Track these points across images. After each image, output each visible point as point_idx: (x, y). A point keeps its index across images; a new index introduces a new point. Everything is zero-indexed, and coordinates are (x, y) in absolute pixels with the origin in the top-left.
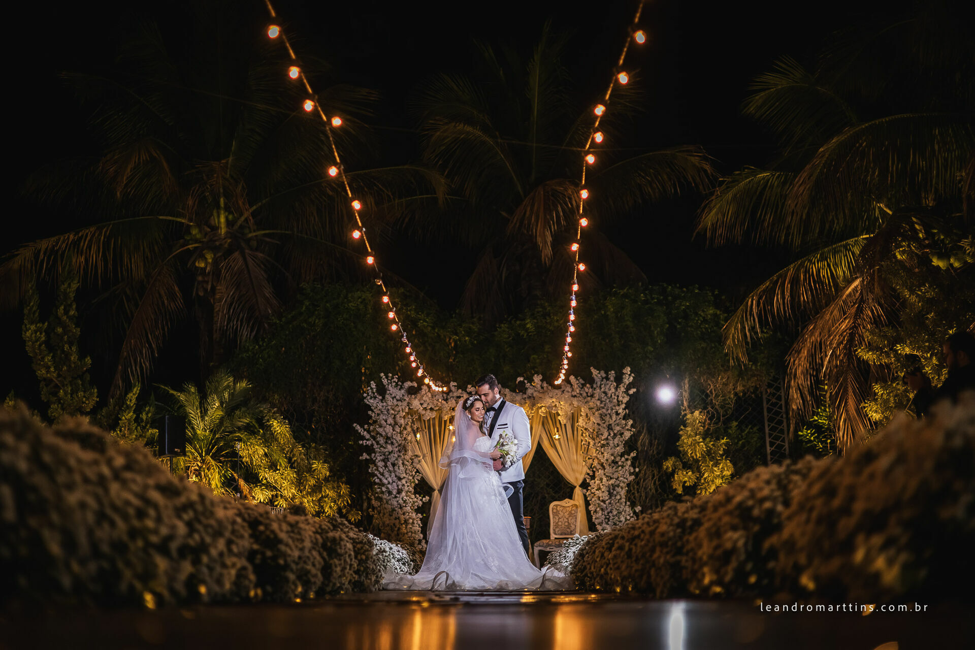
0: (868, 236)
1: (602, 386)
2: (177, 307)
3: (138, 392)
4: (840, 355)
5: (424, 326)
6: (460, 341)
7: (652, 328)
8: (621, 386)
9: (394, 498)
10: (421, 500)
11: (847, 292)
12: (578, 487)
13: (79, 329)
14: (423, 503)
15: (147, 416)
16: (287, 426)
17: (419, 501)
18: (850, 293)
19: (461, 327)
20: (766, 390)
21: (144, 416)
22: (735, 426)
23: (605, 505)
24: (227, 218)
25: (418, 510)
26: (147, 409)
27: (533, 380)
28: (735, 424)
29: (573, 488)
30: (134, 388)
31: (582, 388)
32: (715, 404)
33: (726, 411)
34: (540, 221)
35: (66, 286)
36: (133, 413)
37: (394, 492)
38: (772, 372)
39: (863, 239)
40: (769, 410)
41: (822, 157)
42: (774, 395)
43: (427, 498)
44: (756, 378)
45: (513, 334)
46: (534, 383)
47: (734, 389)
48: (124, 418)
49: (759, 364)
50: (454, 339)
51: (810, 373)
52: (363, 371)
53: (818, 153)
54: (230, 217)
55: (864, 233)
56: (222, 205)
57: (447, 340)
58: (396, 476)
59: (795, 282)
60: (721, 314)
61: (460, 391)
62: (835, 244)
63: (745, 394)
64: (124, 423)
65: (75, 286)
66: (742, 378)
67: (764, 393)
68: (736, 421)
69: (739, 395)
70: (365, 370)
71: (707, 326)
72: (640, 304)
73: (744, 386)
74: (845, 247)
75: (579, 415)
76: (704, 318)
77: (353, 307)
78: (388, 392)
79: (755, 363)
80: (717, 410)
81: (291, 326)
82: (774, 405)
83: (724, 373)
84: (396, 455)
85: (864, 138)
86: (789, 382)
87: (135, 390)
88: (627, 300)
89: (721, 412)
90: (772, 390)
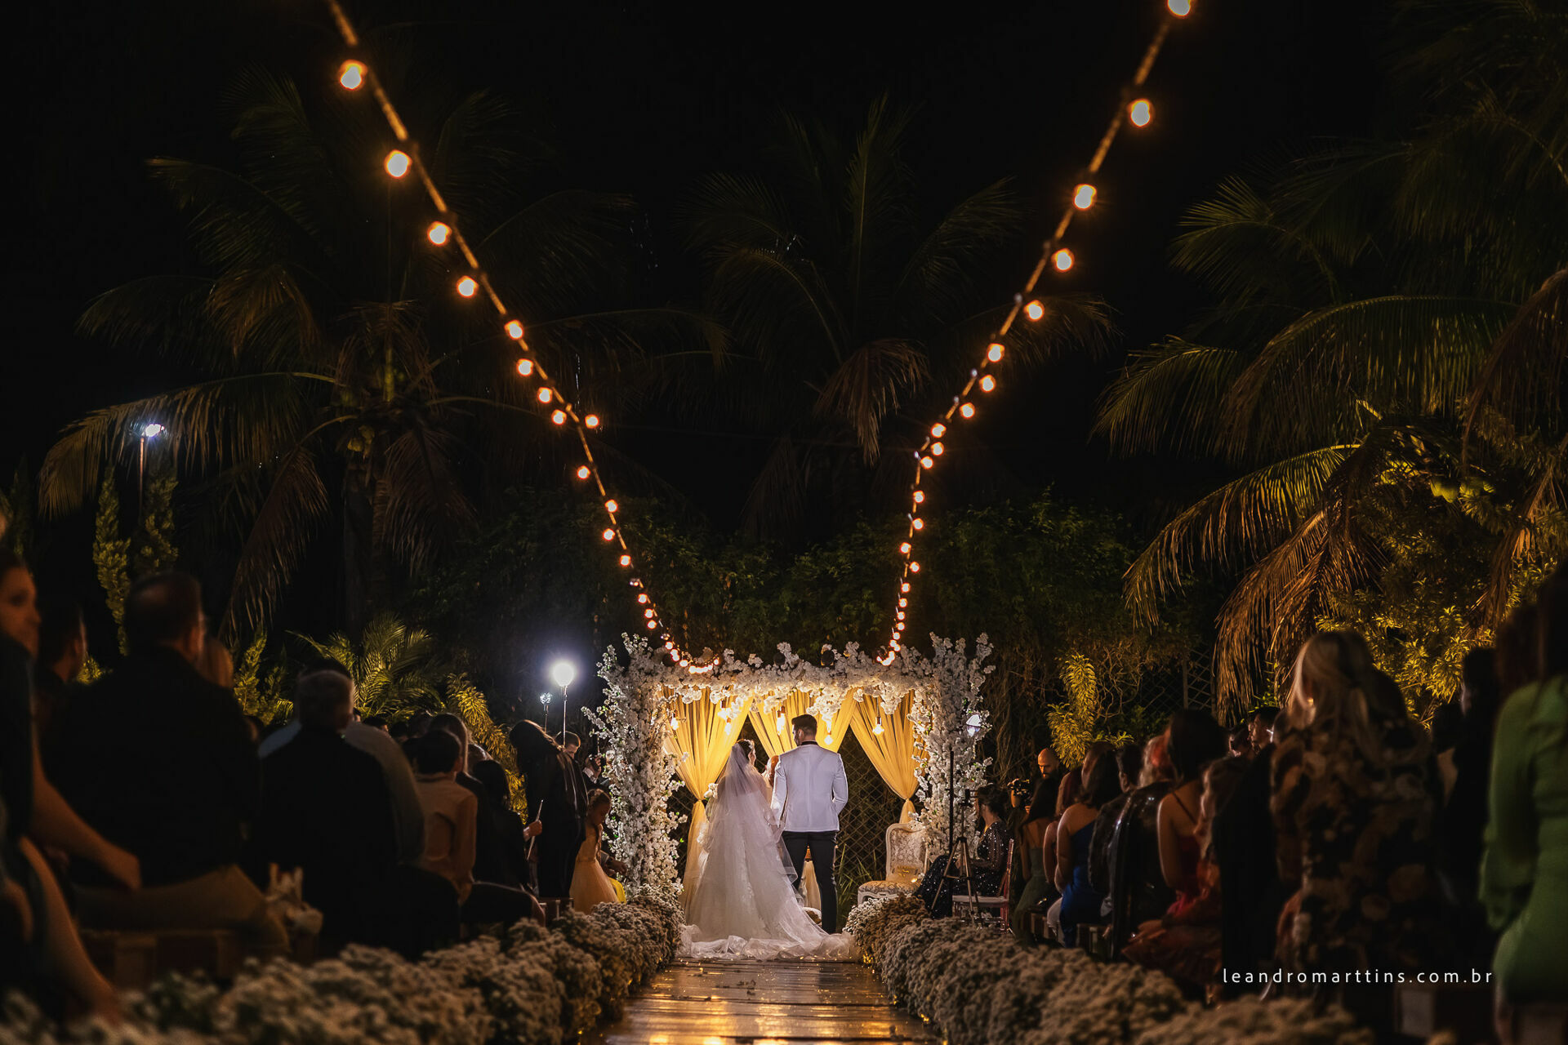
0: (1343, 447)
1: (946, 661)
2: (318, 509)
3: (263, 646)
4: (1294, 626)
5: (686, 555)
6: (739, 580)
7: (1024, 569)
8: (974, 662)
9: (638, 817)
10: (676, 820)
11: (1310, 527)
12: (907, 801)
13: (176, 550)
14: (679, 824)
15: (276, 681)
16: (483, 701)
17: (675, 820)
18: (1313, 530)
19: (741, 559)
20: (1188, 662)
21: (271, 681)
22: (1141, 712)
23: (945, 835)
24: (395, 379)
25: (673, 835)
26: (275, 670)
27: (845, 649)
28: (1141, 709)
29: (900, 802)
30: (258, 639)
31: (916, 663)
32: (1113, 681)
33: (1128, 692)
34: (862, 399)
35: (158, 485)
36: (256, 676)
37: (639, 808)
38: (1197, 637)
39: (1335, 450)
40: (1191, 693)
41: (1272, 354)
42: (1199, 670)
43: (685, 817)
44: (1173, 646)
45: (818, 571)
46: (847, 653)
47: (1141, 661)
48: (241, 684)
49: (1179, 625)
50: (730, 577)
51: (1251, 642)
52: (596, 620)
53: (1266, 348)
54: (401, 377)
55: (1337, 442)
56: (389, 358)
57: (721, 577)
58: (642, 785)
59: (1234, 509)
60: (1124, 551)
61: (738, 662)
62: (1296, 455)
63: (1156, 668)
64: (241, 691)
65: (171, 485)
66: (1153, 645)
67: (1184, 668)
68: (1142, 706)
69: (1148, 669)
70: (599, 618)
71: (1104, 567)
72: (1006, 532)
73: (1155, 656)
74: (1309, 460)
75: (911, 701)
76: (1100, 555)
77: (584, 525)
78: (633, 661)
79: (1173, 624)
80: (1114, 692)
81: (490, 552)
82: (1199, 685)
83: (1127, 637)
84: (642, 754)
85: (1333, 326)
86: (1219, 653)
87: (259, 642)
88: (987, 527)
89: (1121, 692)
90: (1196, 663)
